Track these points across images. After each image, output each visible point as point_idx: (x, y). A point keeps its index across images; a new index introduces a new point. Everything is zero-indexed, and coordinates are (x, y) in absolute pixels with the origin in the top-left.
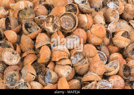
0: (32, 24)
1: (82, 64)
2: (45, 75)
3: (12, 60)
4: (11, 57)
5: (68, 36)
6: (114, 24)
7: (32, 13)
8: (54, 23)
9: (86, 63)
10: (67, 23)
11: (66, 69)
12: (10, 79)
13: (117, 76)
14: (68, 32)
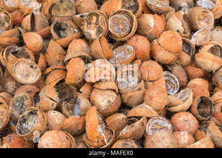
0: (67, 25)
1: (133, 91)
2: (75, 102)
3: (29, 76)
4: (27, 72)
5: (120, 46)
6: (203, 32)
7: (71, 9)
8: (98, 24)
9: (140, 89)
10: (121, 27)
11: (106, 96)
12: (19, 105)
13: (188, 113)
14: (120, 39)
